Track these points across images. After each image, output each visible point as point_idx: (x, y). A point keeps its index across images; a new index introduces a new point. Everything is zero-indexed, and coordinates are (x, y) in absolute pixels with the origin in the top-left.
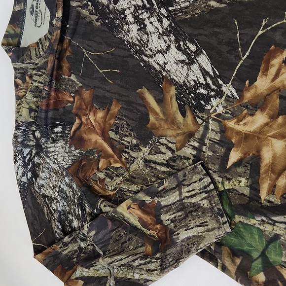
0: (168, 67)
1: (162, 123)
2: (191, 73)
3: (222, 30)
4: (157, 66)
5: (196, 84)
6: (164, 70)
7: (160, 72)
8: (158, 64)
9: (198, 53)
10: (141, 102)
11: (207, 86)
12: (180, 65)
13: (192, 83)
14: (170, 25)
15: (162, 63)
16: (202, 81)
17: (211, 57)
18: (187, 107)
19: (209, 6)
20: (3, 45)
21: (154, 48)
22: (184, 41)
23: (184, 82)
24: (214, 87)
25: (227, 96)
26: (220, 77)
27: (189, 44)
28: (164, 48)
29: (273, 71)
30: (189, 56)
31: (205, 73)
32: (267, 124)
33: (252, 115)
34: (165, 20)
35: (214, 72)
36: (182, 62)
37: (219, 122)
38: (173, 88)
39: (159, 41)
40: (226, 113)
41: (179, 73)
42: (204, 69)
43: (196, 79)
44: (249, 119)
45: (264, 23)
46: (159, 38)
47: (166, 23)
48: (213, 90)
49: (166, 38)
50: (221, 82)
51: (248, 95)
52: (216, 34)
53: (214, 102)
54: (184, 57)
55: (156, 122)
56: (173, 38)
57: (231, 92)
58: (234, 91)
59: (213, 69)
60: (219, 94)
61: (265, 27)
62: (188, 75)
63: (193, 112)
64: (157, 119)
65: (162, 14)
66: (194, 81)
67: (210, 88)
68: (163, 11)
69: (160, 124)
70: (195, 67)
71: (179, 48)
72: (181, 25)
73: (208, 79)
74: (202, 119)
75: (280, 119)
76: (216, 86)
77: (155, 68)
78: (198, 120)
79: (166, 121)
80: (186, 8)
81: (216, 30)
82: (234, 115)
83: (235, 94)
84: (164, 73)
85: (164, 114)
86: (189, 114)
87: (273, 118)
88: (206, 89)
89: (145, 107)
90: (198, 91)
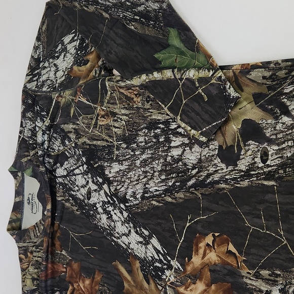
0: (131, 246)
1: (134, 288)
2: (148, 251)
3: (163, 222)
4: (124, 245)
5: (153, 259)
6: (129, 249)
7: (127, 249)
8: (124, 243)
9: (150, 237)
10: (116, 272)
11: (160, 261)
12: (140, 245)
13: (150, 258)
14: (128, 216)
15: (127, 243)
16: (156, 257)
17: (159, 241)
18: (149, 276)
19: (152, 204)
20: (8, 230)
21: (120, 232)
22: (140, 228)
23: (144, 257)
24: (165, 262)
25: (175, 269)
26: (168, 254)
27: (143, 230)
28: (127, 232)
29: (201, 251)
30: (144, 238)
31: (158, 252)
32: (205, 290)
33: (194, 283)
34: (124, 212)
35: (163, 251)
36: (141, 242)
37: (174, 288)
38: (138, 262)
39: (123, 227)
40: (177, 281)
41: (140, 251)
42: (156, 248)
43: (152, 255)
44: (193, 286)
45: (189, 218)
46: (122, 225)
47: (125, 214)
48: (165, 264)
49: (127, 225)
50: (169, 259)
51: (189, 268)
52: (160, 224)
53: (168, 273)
54: (141, 239)
55: (129, 288)
56: (132, 225)
57: (177, 266)
58: (179, 265)
59: (162, 249)
60: (170, 267)
61: (190, 221)
62: (146, 252)
63: (154, 281)
64: (130, 285)
65: (122, 208)
66: (151, 257)
67: (163, 262)
68: (122, 206)
69: (133, 290)
70: (150, 246)
71: (137, 232)
72: (136, 217)
73: (160, 256)
74: (162, 286)
75: (213, 287)
76: (167, 261)
77: (122, 247)
78: (159, 286)
79: (136, 287)
80: (137, 204)
81: (159, 221)
82: (183, 283)
83: (180, 267)
84: (130, 251)
85: (134, 281)
86: (151, 282)
87: (208, 285)
88: (160, 264)
89: (120, 276)
90: (155, 265)
